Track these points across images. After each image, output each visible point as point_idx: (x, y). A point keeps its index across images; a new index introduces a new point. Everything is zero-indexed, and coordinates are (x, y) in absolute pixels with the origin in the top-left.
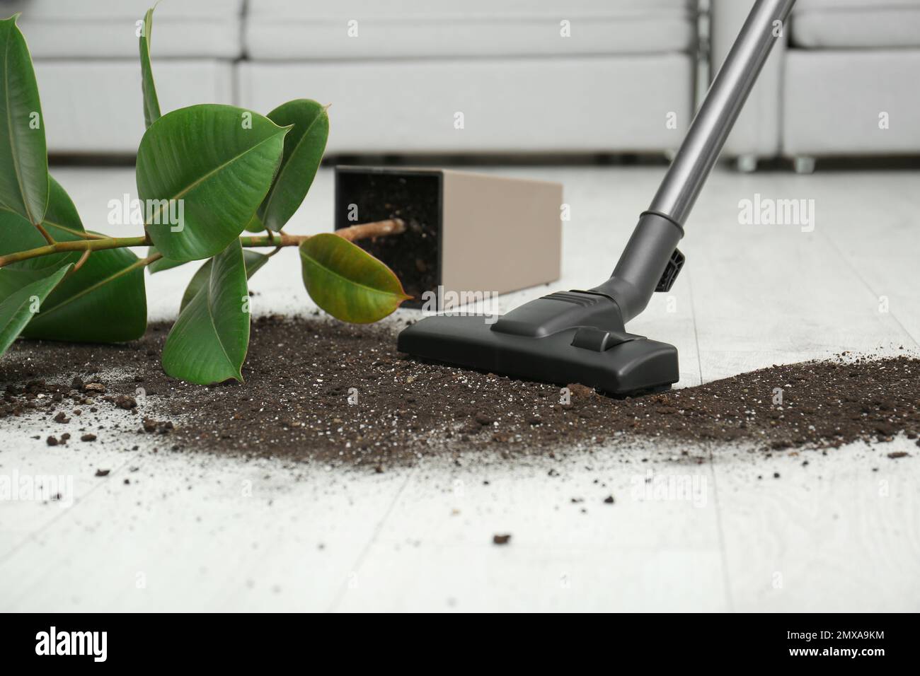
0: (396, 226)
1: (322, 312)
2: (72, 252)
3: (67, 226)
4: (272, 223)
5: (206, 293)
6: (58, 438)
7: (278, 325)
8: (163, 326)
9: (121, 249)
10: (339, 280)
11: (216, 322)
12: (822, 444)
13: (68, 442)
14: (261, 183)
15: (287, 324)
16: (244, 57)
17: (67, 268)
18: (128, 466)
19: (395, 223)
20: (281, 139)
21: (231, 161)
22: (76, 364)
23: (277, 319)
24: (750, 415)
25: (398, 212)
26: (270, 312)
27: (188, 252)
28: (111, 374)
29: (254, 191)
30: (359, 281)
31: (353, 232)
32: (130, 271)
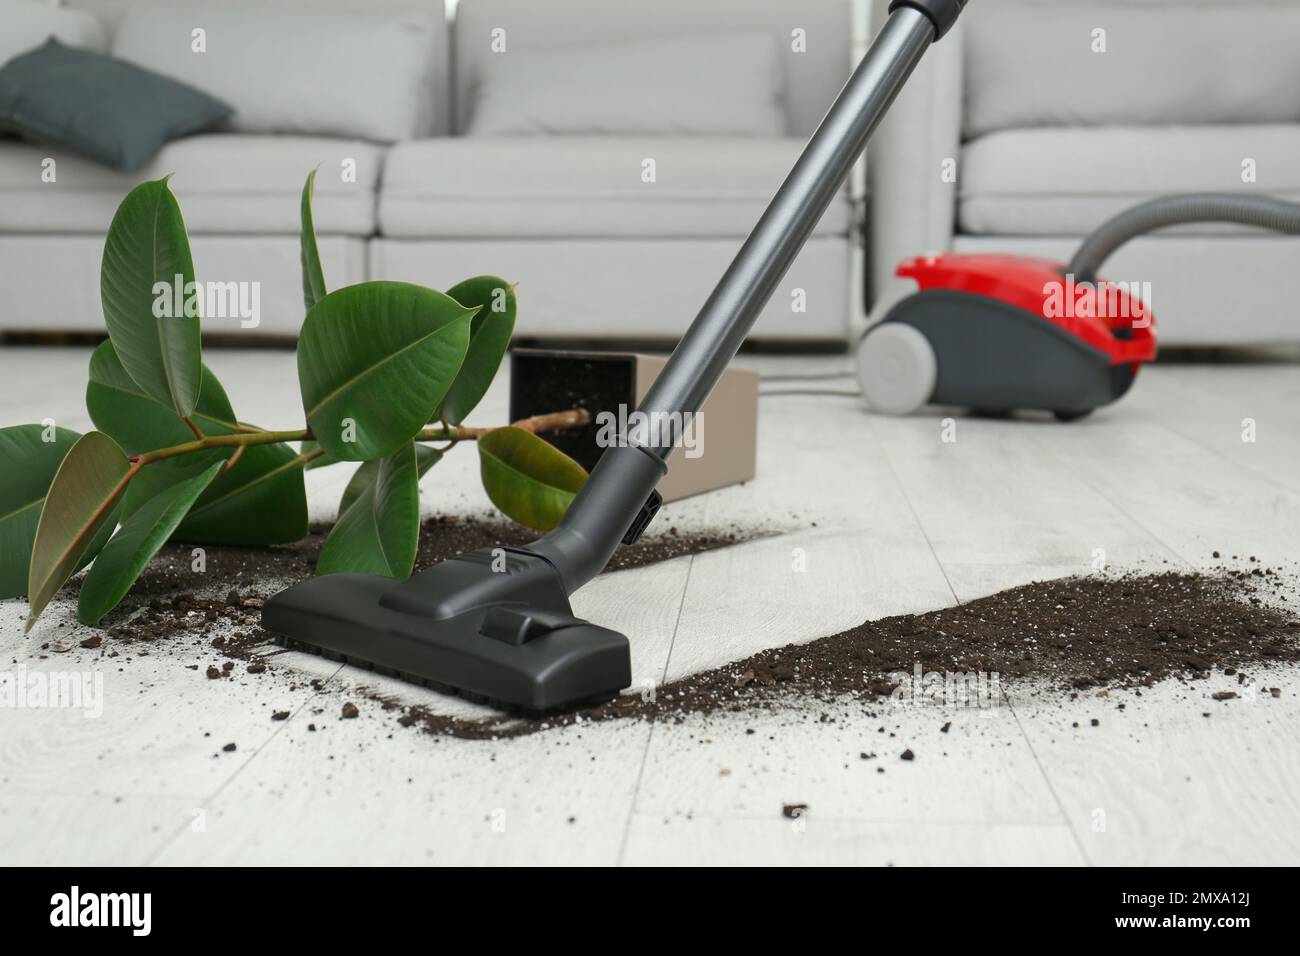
0: (580, 417)
1: (498, 513)
2: (220, 449)
3: (216, 417)
4: (449, 414)
5: (372, 494)
6: (221, 670)
7: (451, 528)
8: (321, 529)
9: (278, 445)
10: (525, 480)
11: (381, 529)
12: (1130, 681)
13: (232, 673)
14: (444, 374)
15: (460, 527)
16: (378, 233)
17: (220, 465)
18: (309, 707)
19: (580, 413)
20: (467, 322)
21: (409, 347)
22: (227, 574)
23: (447, 520)
24: (1030, 644)
25: (582, 402)
26: (439, 513)
27: (356, 451)
28: (269, 586)
29: (434, 382)
30: (546, 481)
31: (534, 423)
32: (287, 469)
